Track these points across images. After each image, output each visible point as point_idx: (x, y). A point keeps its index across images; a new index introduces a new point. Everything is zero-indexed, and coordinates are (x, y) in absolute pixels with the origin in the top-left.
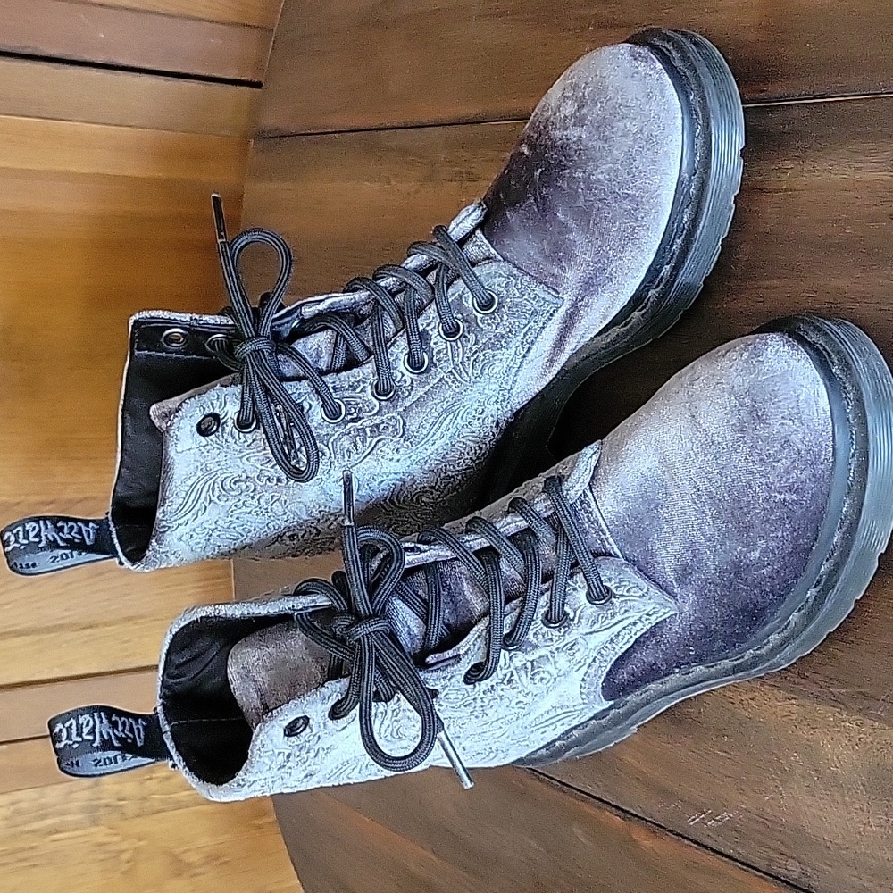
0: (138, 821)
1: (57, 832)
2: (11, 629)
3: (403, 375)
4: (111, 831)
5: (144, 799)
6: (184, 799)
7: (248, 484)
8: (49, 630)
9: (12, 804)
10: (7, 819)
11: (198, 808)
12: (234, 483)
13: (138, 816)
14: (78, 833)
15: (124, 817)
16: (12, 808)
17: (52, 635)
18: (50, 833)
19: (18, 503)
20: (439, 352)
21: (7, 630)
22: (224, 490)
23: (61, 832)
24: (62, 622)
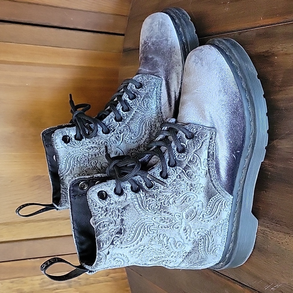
0: (85, 287)
1: (57, 289)
2: (41, 219)
3: (123, 113)
4: (75, 290)
5: (87, 279)
6: (101, 280)
7: (86, 158)
8: (54, 220)
9: (42, 279)
10: (40, 284)
11: (107, 283)
12: (81, 159)
13: (85, 285)
14: (64, 290)
15: (80, 285)
16: (42, 281)
17: (56, 221)
18: (55, 290)
19: (43, 176)
20: (131, 103)
21: (40, 219)
22: (78, 161)
23: (58, 289)
24: (59, 217)
